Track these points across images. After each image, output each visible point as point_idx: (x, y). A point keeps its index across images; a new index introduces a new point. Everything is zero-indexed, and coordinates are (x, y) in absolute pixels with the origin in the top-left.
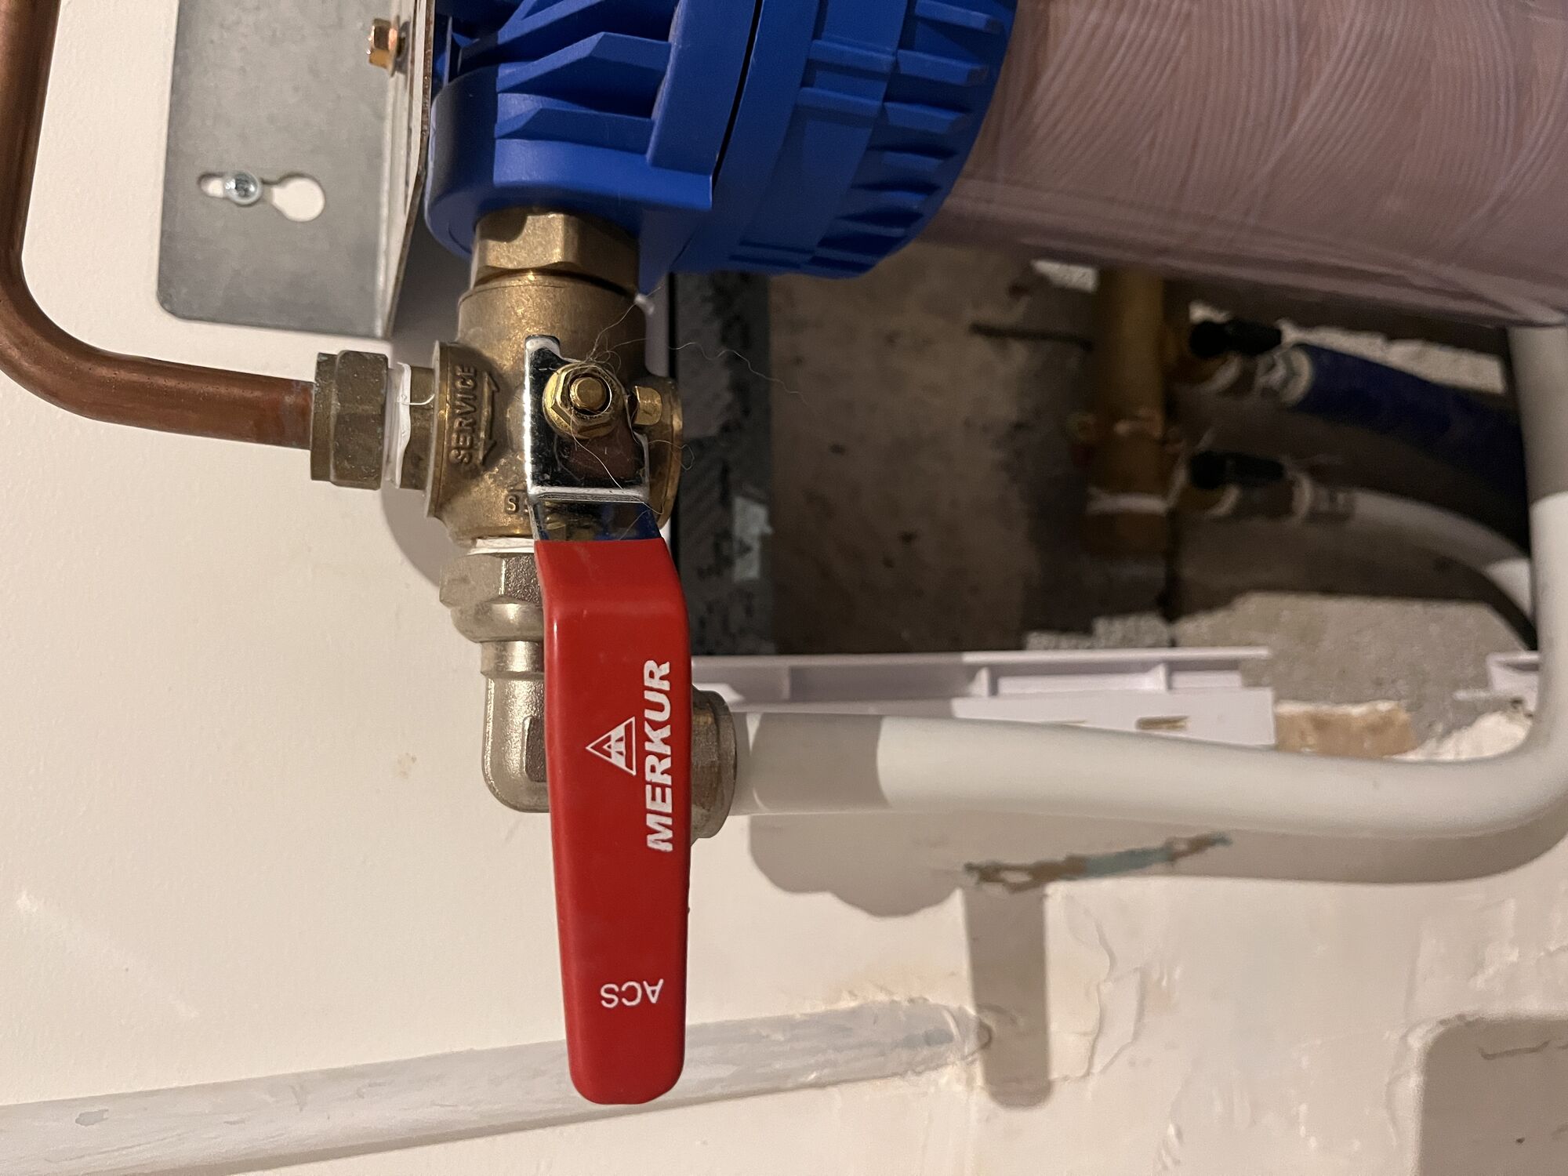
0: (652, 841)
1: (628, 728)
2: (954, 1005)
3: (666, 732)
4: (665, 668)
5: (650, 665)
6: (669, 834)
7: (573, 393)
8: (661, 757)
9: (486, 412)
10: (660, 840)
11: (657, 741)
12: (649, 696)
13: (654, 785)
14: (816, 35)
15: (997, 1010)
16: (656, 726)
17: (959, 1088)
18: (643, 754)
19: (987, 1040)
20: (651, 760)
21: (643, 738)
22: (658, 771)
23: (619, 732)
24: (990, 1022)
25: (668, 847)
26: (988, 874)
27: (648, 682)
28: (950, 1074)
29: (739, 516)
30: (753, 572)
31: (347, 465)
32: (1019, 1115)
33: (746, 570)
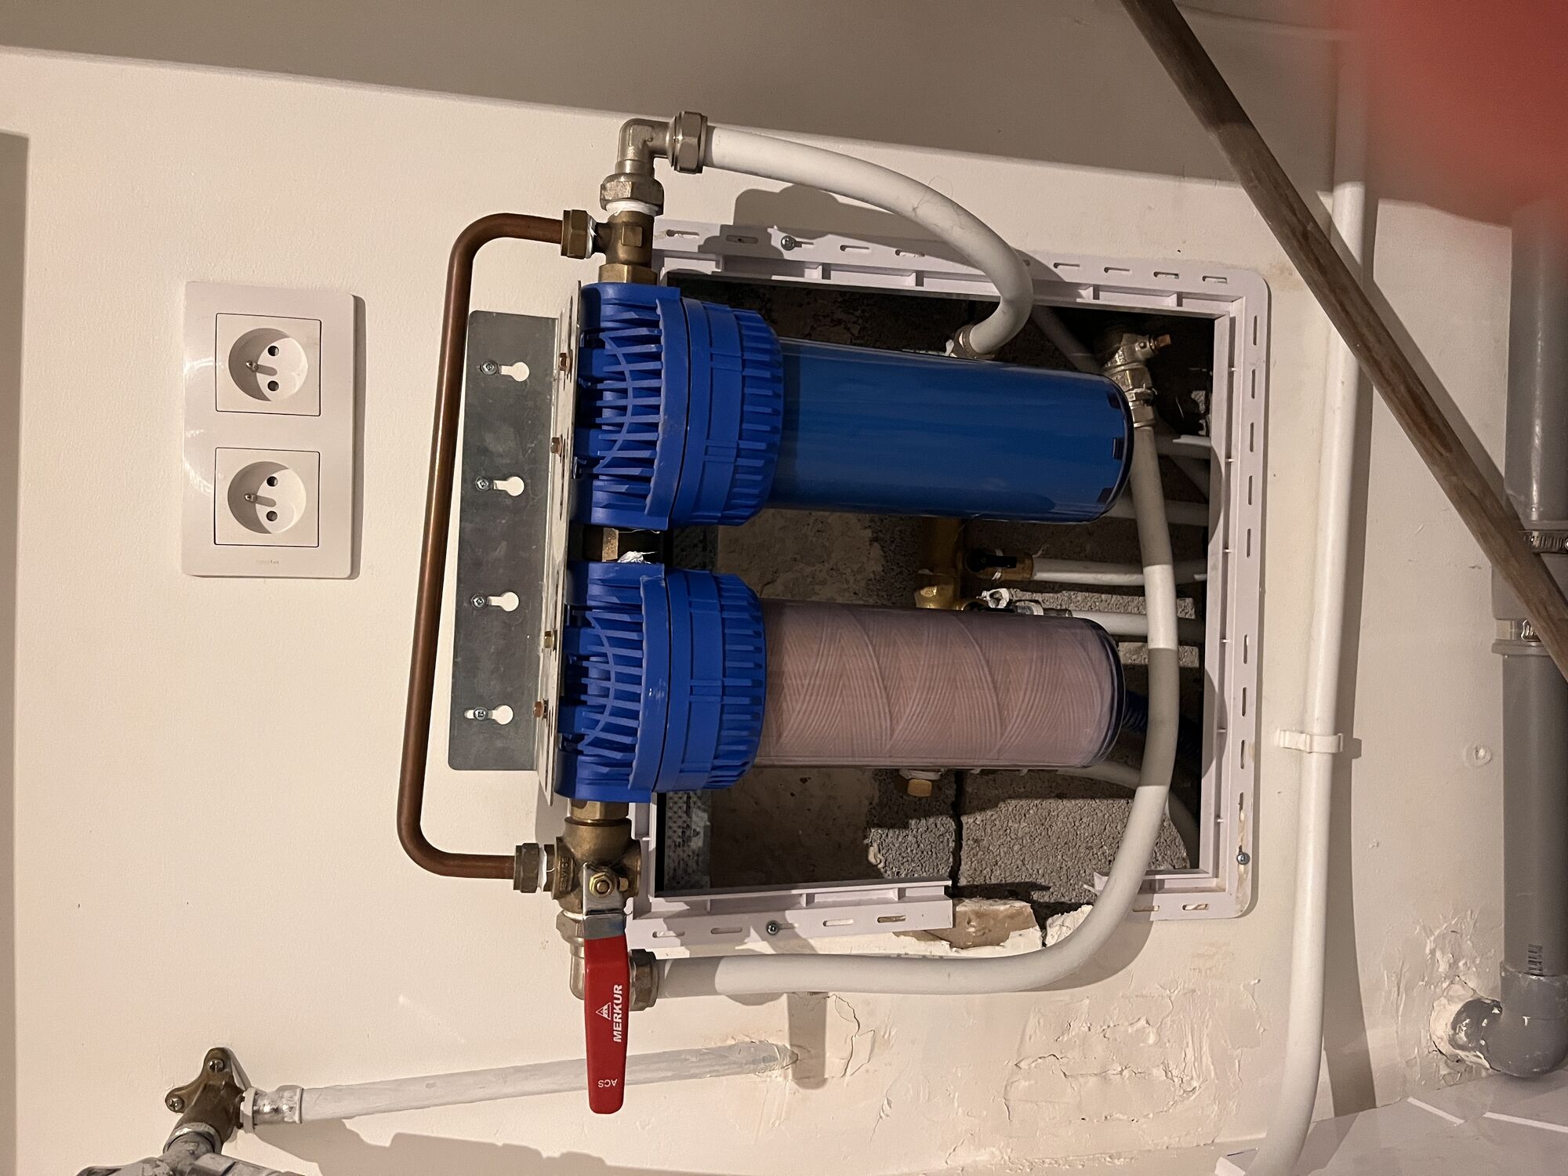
0: (615, 1039)
1: (609, 1006)
2: (779, 1043)
3: (620, 1006)
4: (621, 987)
5: (616, 986)
6: (620, 1037)
7: (598, 885)
8: (618, 1014)
9: (572, 875)
10: (618, 1039)
11: (617, 1009)
12: (615, 996)
13: (616, 1022)
14: (683, 762)
15: (799, 1046)
16: (617, 1005)
17: (780, 1079)
18: (613, 1013)
19: (795, 1060)
20: (615, 1015)
21: (613, 1008)
22: (618, 1019)
23: (606, 1007)
24: (796, 1051)
25: (620, 1041)
27: (615, 992)
28: (776, 1073)
29: (694, 818)
30: (700, 844)
31: (526, 885)
32: (809, 1092)
33: (697, 843)
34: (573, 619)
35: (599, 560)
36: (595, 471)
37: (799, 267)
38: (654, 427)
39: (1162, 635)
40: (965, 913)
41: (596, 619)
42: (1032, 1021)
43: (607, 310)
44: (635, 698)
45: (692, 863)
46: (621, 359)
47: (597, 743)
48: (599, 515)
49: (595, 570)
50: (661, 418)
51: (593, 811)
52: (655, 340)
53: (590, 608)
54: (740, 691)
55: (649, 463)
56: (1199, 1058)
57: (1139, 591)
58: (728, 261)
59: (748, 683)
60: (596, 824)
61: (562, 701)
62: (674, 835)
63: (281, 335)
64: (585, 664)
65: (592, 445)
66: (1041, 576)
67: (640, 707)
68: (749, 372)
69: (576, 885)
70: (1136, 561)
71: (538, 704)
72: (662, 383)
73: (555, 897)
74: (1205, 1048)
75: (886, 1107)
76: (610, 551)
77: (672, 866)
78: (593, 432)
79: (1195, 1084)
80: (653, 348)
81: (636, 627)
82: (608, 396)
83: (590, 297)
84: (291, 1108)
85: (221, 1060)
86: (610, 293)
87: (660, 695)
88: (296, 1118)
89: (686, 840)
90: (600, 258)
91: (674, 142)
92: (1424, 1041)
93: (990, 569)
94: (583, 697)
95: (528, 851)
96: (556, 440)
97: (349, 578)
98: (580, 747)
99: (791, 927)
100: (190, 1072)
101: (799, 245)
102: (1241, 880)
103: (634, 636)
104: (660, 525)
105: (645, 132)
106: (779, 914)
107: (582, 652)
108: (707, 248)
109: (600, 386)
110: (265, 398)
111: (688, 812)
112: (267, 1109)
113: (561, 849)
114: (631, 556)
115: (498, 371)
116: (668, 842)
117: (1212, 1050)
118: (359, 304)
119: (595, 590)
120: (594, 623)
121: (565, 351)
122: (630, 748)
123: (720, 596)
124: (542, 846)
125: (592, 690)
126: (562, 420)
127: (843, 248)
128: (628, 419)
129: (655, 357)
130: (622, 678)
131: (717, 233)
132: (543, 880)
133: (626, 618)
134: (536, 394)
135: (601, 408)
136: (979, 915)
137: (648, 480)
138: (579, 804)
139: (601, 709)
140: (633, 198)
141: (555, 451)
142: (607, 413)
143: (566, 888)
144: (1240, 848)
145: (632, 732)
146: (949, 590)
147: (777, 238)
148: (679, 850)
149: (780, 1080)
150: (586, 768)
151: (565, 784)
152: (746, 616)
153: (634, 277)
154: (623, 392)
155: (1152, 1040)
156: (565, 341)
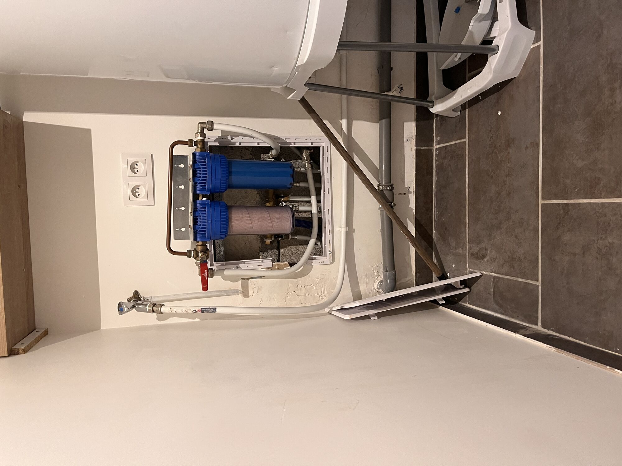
2: (240, 289)
7: (202, 256)
9: (197, 254)
10: (206, 279)
11: (206, 274)
14: (215, 233)
15: (243, 290)
19: (243, 292)
22: (206, 276)
24: (243, 291)
26: (243, 279)
28: (239, 295)
29: (221, 248)
30: (223, 253)
31: (189, 256)
32: (246, 299)
33: (222, 253)
34: (195, 210)
35: (198, 200)
36: (197, 184)
37: (234, 143)
38: (206, 177)
39: (314, 211)
40: (275, 264)
41: (199, 210)
42: (290, 285)
43: (197, 157)
44: (206, 222)
45: (221, 257)
46: (200, 165)
47: (200, 231)
48: (198, 192)
49: (198, 202)
50: (207, 175)
51: (200, 243)
52: (205, 162)
53: (197, 208)
54: (224, 221)
55: (205, 183)
56: (324, 292)
57: (310, 202)
58: (220, 143)
59: (225, 219)
60: (201, 245)
61: (194, 225)
62: (217, 252)
63: (138, 162)
64: (197, 218)
65: (196, 180)
66: (291, 199)
67: (207, 224)
68: (222, 167)
69: (198, 256)
70: (309, 196)
71: (190, 226)
72: (207, 169)
73: (195, 259)
74: (326, 290)
75: (261, 302)
76: (200, 198)
77: (217, 257)
78: (196, 178)
79: (324, 297)
80: (205, 164)
81: (205, 211)
82: (198, 171)
83: (194, 154)
84: (150, 299)
85: (136, 293)
86: (198, 154)
87: (210, 222)
88: (151, 301)
89: (220, 253)
90: (196, 147)
91: (207, 126)
92: (373, 289)
93: (281, 199)
94: (197, 224)
95: (189, 251)
96: (190, 179)
97: (154, 205)
98: (197, 232)
99: (241, 267)
100: (131, 295)
101: (234, 139)
102: (330, 257)
103: (205, 212)
104: (209, 193)
105: (202, 125)
106: (238, 265)
107: (196, 215)
108: (216, 141)
109: (197, 170)
110: (136, 174)
111: (220, 247)
112: (146, 299)
113: (195, 250)
114: (204, 199)
115: (178, 166)
116: (216, 253)
117: (327, 290)
118: (152, 155)
119: (198, 205)
120: (198, 211)
121: (190, 164)
122: (206, 231)
123: (220, 205)
124: (192, 250)
125: (199, 222)
126: (190, 175)
127: (242, 139)
128: (202, 176)
129: (205, 165)
130: (203, 219)
131: (218, 138)
132: (192, 255)
133: (203, 209)
134: (185, 170)
135: (197, 174)
136: (278, 265)
137: (206, 186)
138: (198, 242)
139: (200, 225)
140: (200, 137)
141: (190, 181)
142: (198, 174)
143: (196, 257)
144: (330, 250)
145: (206, 228)
146: (272, 203)
147: (229, 138)
148: (219, 255)
149: (240, 297)
150: (199, 235)
151: (195, 239)
152: (224, 208)
153: (201, 151)
154: (201, 171)
155: (314, 288)
156: (190, 162)
